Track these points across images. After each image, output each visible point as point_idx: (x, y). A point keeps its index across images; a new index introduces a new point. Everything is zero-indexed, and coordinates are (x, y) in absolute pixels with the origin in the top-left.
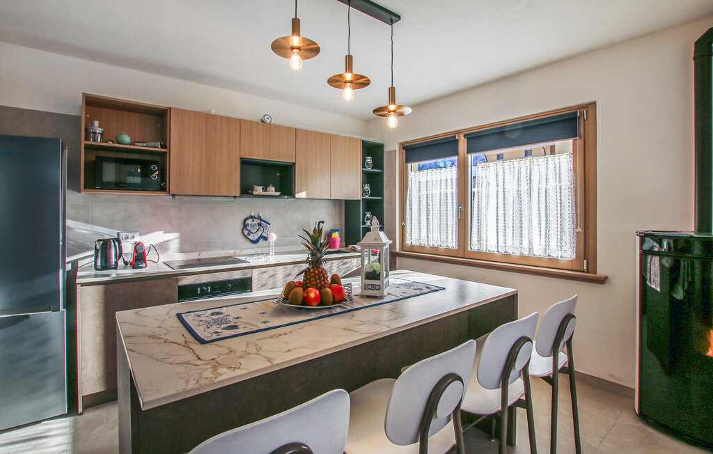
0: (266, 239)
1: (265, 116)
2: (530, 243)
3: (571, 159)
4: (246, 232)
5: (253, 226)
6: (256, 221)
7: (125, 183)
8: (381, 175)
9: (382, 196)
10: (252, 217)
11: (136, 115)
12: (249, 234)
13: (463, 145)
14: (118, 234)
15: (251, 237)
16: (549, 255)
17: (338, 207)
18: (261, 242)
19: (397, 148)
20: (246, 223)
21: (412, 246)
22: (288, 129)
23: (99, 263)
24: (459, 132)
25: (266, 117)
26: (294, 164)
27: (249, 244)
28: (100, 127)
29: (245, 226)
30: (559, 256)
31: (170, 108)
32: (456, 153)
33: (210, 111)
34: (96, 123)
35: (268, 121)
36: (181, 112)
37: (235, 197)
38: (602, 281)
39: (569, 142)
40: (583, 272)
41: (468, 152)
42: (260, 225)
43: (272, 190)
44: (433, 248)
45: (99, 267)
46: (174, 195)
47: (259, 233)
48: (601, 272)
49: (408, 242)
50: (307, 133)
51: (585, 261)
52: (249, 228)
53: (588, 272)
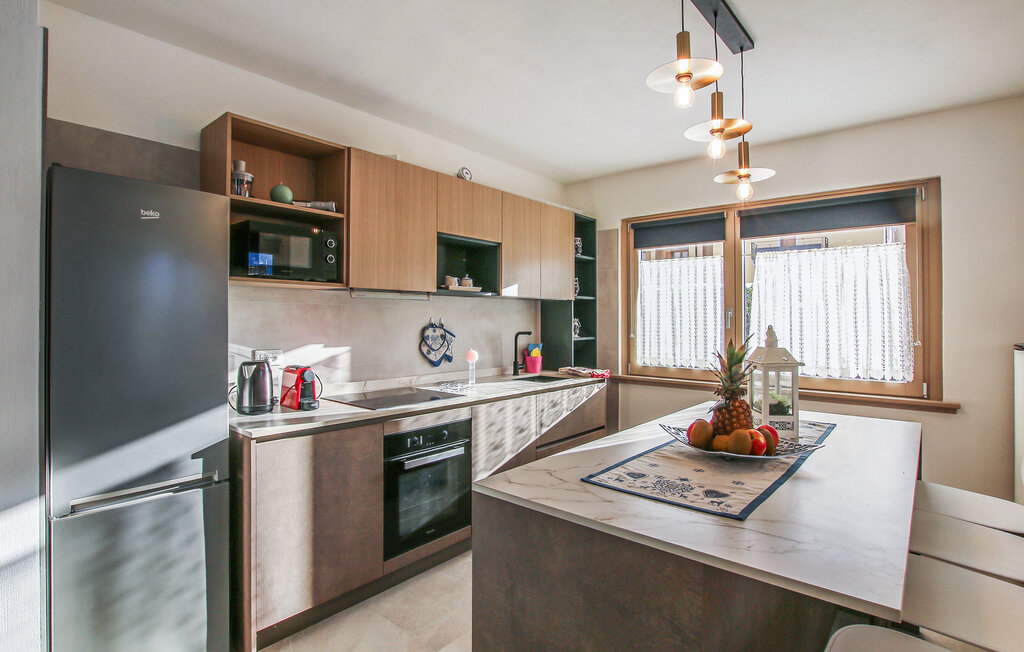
0: (449, 359)
1: (463, 168)
2: (841, 360)
3: (904, 251)
4: (425, 349)
5: (434, 339)
6: (439, 332)
7: (289, 268)
8: (593, 263)
9: (594, 295)
10: (432, 325)
11: (279, 157)
12: (429, 352)
13: (733, 226)
14: (254, 352)
15: (432, 357)
16: (871, 378)
17: (533, 311)
18: (444, 365)
19: (618, 225)
20: (426, 335)
21: (645, 367)
22: (494, 191)
23: (246, 403)
24: (728, 208)
25: (465, 171)
26: (500, 244)
27: (427, 366)
28: (247, 170)
29: (423, 339)
30: (888, 378)
31: (349, 149)
32: (722, 236)
33: (396, 156)
34: (243, 165)
35: (468, 177)
36: (366, 155)
37: (428, 293)
38: (952, 409)
39: (901, 228)
40: (923, 398)
41: (743, 236)
42: (443, 337)
43: (469, 285)
44: (683, 370)
45: (247, 410)
46: (352, 289)
47: (443, 350)
48: (948, 397)
49: (639, 362)
50: (515, 198)
51: (925, 384)
52: (430, 342)
53: (928, 398)
